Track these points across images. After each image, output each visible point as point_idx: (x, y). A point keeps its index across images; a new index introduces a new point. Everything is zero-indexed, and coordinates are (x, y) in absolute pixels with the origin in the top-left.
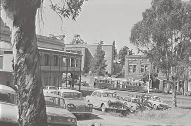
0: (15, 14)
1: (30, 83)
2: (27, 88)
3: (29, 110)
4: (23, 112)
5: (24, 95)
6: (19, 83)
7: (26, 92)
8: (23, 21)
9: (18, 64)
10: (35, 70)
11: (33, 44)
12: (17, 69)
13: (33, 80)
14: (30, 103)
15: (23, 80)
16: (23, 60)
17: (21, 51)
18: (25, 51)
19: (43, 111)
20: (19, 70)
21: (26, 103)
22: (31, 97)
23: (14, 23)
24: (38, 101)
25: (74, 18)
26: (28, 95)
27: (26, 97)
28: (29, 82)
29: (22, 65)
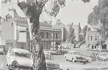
0: (30, 17)
1: (38, 48)
2: (37, 51)
3: (38, 61)
4: (35, 61)
5: (36, 54)
6: (33, 48)
7: (37, 52)
8: (34, 21)
9: (33, 40)
10: (40, 42)
11: (39, 31)
12: (32, 42)
13: (40, 47)
14: (38, 57)
15: (35, 47)
16: (35, 38)
17: (34, 34)
19: (44, 61)
20: (33, 43)
21: (36, 57)
22: (39, 55)
23: (30, 21)
24: (42, 56)
25: (55, 16)
26: (38, 53)
27: (36, 55)
29: (34, 40)
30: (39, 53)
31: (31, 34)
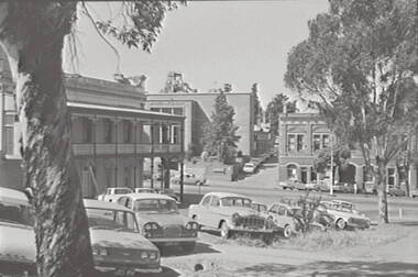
0: (21, 48)
1: (57, 182)
2: (50, 193)
3: (55, 236)
4: (44, 239)
5: (45, 206)
6: (34, 184)
7: (49, 200)
8: (37, 62)
9: (31, 146)
10: (65, 157)
11: (59, 106)
12: (30, 155)
13: (62, 176)
14: (57, 222)
15: (41, 178)
16: (40, 137)
17: (35, 121)
18: (43, 120)
19: (83, 237)
20: (33, 159)
21: (48, 223)
22: (58, 210)
23: (19, 66)
24: (72, 217)
25: (145, 46)
26: (52, 206)
27: (49, 210)
28: (53, 180)
29: (39, 148)
30: (60, 204)
31: (26, 120)
